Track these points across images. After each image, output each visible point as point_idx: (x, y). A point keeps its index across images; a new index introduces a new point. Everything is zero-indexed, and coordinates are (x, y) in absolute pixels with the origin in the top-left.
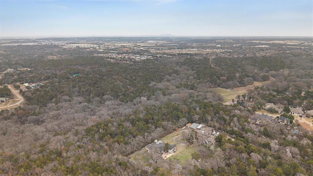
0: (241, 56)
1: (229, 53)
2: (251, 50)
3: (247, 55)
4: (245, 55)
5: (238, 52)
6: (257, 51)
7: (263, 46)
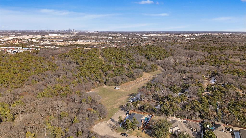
0: (128, 46)
1: (118, 43)
2: (136, 40)
3: (134, 45)
4: (132, 45)
5: (126, 43)
6: (141, 42)
7: (145, 38)
